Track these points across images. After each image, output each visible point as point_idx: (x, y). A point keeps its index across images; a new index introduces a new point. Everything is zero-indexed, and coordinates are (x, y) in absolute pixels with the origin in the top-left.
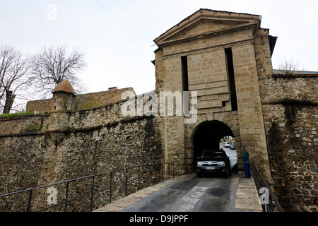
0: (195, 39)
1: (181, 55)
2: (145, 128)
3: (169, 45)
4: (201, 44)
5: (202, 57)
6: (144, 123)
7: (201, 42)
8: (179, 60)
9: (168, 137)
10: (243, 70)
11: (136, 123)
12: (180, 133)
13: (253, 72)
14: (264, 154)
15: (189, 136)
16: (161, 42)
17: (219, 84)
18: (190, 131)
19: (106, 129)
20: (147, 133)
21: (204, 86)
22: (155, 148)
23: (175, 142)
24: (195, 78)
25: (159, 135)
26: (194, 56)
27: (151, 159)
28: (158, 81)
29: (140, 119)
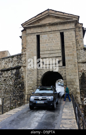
0: (44, 26)
1: (37, 34)
2: (15, 75)
3: (30, 28)
4: (47, 29)
5: (48, 36)
6: (14, 71)
7: (48, 27)
8: (35, 37)
9: (28, 80)
10: (69, 44)
11: (9, 72)
13: (74, 46)
14: (78, 89)
15: (40, 79)
16: (25, 26)
17: (57, 51)
18: (40, 77)
20: (16, 77)
21: (48, 52)
22: (20, 86)
23: (32, 83)
24: (44, 47)
25: (23, 78)
26: (44, 35)
27: (18, 92)
28: (23, 48)
29: (12, 69)
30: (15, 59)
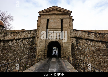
0: (52, 14)
1: (47, 19)
2: (31, 42)
3: (43, 15)
4: (53, 17)
5: (54, 20)
6: (31, 40)
7: (54, 16)
8: (46, 20)
9: (39, 45)
10: (66, 26)
11: (28, 40)
12: (44, 44)
13: (68, 27)
14: (70, 53)
15: (47, 45)
17: (58, 29)
18: (47, 44)
19: (15, 41)
20: (32, 44)
21: (53, 29)
22: (34, 49)
23: (41, 47)
24: (51, 26)
25: (36, 44)
26: (51, 20)
27: (31, 53)
28: (38, 26)
29: (29, 38)
30: (32, 32)
